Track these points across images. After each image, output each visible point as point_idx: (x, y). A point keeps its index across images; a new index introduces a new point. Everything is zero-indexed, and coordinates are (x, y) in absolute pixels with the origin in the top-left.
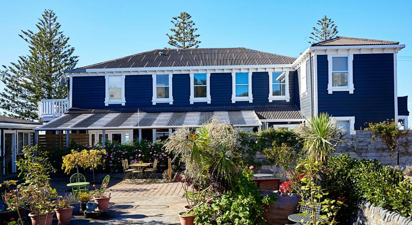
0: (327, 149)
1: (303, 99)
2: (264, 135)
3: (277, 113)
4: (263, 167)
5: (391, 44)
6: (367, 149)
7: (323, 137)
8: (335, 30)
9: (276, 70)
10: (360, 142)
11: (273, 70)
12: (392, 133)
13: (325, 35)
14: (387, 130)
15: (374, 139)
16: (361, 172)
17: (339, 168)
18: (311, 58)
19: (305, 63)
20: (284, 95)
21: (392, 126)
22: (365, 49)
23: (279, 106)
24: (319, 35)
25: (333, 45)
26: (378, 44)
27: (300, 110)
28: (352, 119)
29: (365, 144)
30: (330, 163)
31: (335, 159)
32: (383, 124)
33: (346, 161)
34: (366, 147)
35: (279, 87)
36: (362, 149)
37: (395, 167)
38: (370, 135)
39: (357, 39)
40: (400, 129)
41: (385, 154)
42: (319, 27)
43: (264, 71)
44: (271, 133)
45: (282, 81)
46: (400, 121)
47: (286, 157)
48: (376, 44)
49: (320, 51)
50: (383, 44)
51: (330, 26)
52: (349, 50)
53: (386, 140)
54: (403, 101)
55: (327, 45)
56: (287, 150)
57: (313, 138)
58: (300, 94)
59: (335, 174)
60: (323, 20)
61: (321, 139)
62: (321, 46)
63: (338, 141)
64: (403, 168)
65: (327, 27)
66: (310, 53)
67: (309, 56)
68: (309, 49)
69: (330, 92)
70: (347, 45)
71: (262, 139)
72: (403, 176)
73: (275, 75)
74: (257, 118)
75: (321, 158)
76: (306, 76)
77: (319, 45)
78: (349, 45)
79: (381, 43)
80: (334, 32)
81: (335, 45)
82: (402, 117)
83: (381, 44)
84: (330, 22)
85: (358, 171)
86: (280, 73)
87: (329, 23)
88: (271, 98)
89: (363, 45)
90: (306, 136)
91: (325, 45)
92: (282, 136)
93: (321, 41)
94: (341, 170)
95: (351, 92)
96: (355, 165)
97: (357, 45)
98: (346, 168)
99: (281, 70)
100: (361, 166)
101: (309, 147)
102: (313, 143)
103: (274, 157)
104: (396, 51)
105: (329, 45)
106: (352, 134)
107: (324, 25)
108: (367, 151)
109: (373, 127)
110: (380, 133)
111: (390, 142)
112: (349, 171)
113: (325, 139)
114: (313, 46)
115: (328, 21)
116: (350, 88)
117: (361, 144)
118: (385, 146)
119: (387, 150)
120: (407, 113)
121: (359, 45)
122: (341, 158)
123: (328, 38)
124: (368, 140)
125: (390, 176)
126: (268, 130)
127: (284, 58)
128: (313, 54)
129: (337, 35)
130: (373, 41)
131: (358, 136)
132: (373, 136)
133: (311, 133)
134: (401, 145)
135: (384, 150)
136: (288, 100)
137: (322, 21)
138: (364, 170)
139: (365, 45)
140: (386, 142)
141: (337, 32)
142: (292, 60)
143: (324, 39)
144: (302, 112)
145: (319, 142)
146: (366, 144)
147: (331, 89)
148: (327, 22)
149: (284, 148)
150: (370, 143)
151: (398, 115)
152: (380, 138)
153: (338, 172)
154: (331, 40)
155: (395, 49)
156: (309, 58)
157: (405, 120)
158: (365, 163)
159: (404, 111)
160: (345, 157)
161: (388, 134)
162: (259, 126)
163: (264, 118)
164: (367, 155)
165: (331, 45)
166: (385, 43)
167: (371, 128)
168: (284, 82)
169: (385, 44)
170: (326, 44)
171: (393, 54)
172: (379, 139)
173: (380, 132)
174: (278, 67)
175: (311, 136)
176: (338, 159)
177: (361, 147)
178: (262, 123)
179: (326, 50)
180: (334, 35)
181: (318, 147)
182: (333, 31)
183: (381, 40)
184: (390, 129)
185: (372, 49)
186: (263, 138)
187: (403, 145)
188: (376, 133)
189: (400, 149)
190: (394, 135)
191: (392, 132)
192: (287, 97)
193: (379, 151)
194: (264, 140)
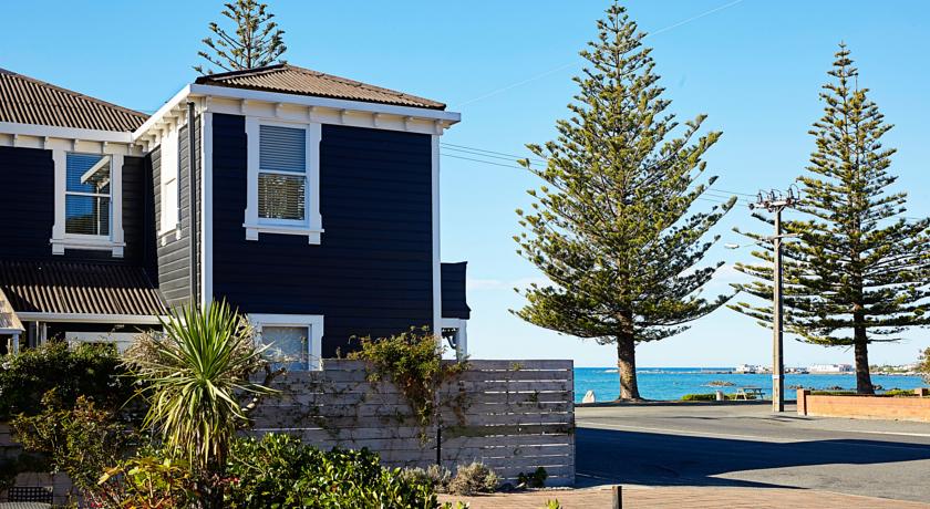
0: (223, 419)
1: (164, 253)
2: (26, 366)
3: (80, 292)
4: (21, 479)
5: (424, 107)
6: (355, 417)
7: (212, 377)
8: (277, 41)
9: (80, 148)
10: (336, 395)
11: (68, 148)
12: (424, 370)
13: (246, 52)
14: (408, 360)
15: (374, 386)
16: (323, 489)
17: (261, 477)
18: (193, 119)
19: (174, 134)
20: (107, 234)
21: (422, 348)
22: (355, 112)
23: (86, 270)
24: (228, 50)
25: (263, 89)
26: (392, 103)
27: (157, 287)
28: (316, 324)
29: (348, 402)
30: (234, 461)
31: (251, 449)
32: (399, 343)
33: (282, 453)
34: (352, 412)
35: (89, 205)
36: (341, 416)
37: (430, 472)
38: (363, 375)
39: (333, 79)
40: (445, 357)
41: (403, 431)
42: (231, 27)
43: (36, 145)
44: (52, 359)
45: (101, 185)
46: (446, 333)
47: (92, 443)
48: (386, 103)
49: (225, 101)
50: (403, 104)
51: (262, 26)
52: (309, 108)
53: (407, 389)
54: (455, 275)
55: (245, 87)
56: (95, 418)
57: (181, 380)
58: (159, 234)
59: (249, 498)
60: (243, 5)
61: (204, 385)
62: (227, 85)
63: (258, 393)
64: (448, 473)
65: (255, 28)
66: (192, 105)
67: (188, 115)
68: (186, 91)
69: (252, 235)
70: (304, 93)
71: (18, 380)
72: (434, 498)
73: (77, 163)
74: (7, 308)
75: (206, 445)
76: (176, 176)
77: (220, 83)
78: (310, 94)
79: (400, 101)
80: (273, 49)
81: (269, 89)
82: (452, 323)
83: (397, 104)
84: (262, 13)
85: (316, 485)
86: (95, 159)
87: (261, 18)
88: (62, 239)
89: (348, 99)
90: (158, 375)
91: (239, 86)
92: (90, 371)
93: (233, 70)
94: (268, 484)
95: (315, 240)
96: (306, 468)
97: (332, 97)
98: (282, 476)
99: (96, 150)
100: (324, 470)
101: (168, 408)
102: (181, 398)
103: (47, 443)
104: (438, 131)
105: (251, 87)
106: (314, 370)
107: (243, 20)
108: (355, 422)
109: (374, 348)
110: (392, 368)
111: (418, 396)
112: (291, 488)
113: (219, 385)
114: (200, 81)
115: (257, 9)
116: (312, 227)
117: (338, 402)
118: (404, 409)
119: (411, 421)
120: (464, 313)
121: (338, 97)
122: (270, 446)
123: (255, 64)
124: (358, 390)
125: (400, 498)
126: (44, 349)
127: (108, 107)
128: (199, 110)
129: (282, 57)
130: (377, 90)
131: (331, 375)
132: (373, 377)
133: (174, 363)
134: (447, 404)
135: (400, 419)
136: (118, 252)
137: (239, 8)
138: (330, 483)
139: (354, 99)
140: (408, 396)
141: (283, 49)
142: (134, 120)
143: (245, 65)
144: (163, 292)
145: (197, 393)
146: (353, 401)
147: (254, 225)
148: (255, 12)
149: (86, 416)
150: (363, 399)
151: (443, 316)
152: (392, 382)
153: (259, 490)
154: (263, 69)
155: (435, 121)
156: (187, 121)
157: (461, 331)
158: (336, 463)
159: (457, 306)
160: (283, 442)
161: (414, 372)
162: (11, 336)
163: (30, 308)
164: (355, 434)
165: (257, 88)
166: (411, 102)
167: (367, 352)
168: (106, 189)
169: (408, 105)
170: (242, 82)
171: (430, 136)
172: (389, 387)
173: (391, 365)
174: (87, 139)
175: (177, 376)
176: (260, 448)
177: (337, 412)
178: (24, 323)
179: (240, 101)
180: (273, 56)
181: (196, 410)
182: (271, 43)
183: (400, 91)
184: (417, 356)
185: (374, 115)
186: (24, 375)
187: (452, 403)
188: (380, 369)
189: (444, 417)
190: (427, 375)
191: (425, 365)
192: (113, 241)
193: (388, 420)
194: (28, 382)
